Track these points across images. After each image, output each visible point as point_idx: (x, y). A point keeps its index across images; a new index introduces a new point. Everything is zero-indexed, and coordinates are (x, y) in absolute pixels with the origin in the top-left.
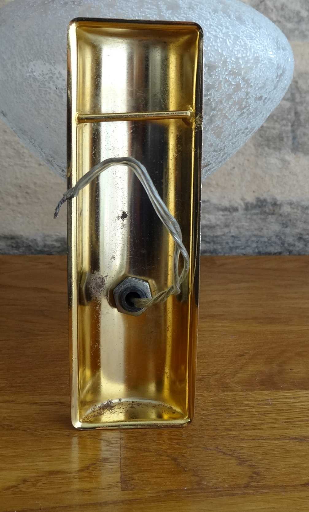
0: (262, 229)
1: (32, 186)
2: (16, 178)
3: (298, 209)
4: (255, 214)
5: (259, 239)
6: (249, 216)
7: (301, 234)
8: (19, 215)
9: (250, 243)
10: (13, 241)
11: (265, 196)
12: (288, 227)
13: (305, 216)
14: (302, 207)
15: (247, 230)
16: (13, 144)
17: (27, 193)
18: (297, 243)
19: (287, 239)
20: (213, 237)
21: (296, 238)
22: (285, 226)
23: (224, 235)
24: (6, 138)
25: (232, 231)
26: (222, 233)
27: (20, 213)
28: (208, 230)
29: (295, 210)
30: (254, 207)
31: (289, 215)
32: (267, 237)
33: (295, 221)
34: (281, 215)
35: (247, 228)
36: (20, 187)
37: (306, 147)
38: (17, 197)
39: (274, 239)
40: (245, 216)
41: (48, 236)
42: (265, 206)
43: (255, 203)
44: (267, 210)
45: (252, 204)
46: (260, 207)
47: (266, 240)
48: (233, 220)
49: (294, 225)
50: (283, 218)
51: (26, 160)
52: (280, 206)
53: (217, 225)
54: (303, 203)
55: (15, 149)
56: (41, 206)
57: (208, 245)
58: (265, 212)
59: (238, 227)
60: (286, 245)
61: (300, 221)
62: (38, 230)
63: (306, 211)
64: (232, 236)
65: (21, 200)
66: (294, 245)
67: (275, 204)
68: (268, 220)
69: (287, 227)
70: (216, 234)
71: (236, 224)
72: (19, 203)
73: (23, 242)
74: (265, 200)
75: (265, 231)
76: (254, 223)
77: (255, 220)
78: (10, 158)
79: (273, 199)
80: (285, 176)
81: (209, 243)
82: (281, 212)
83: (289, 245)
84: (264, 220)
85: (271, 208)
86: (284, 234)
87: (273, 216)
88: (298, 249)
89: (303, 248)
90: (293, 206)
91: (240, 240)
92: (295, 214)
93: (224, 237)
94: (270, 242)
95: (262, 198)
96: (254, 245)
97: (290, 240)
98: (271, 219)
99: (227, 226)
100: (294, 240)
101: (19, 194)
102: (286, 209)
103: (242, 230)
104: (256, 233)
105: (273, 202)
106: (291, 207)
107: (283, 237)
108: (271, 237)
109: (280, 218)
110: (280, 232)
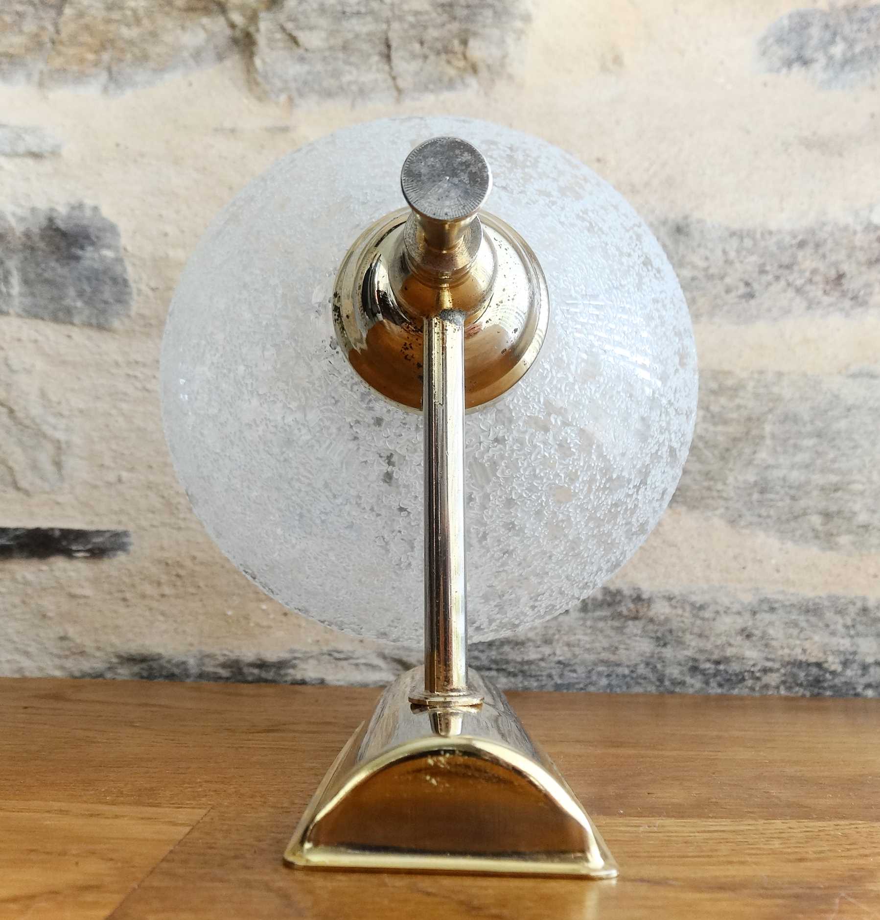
0: (617, 648)
1: (188, 563)
2: (162, 548)
3: (684, 610)
4: (601, 619)
5: (611, 669)
6: (589, 623)
7: (695, 660)
8: (161, 618)
9: (594, 678)
10: (144, 665)
11: (618, 584)
12: (669, 646)
13: (699, 622)
14: (693, 605)
15: (588, 650)
16: (161, 488)
17: (178, 576)
18: (689, 680)
19: (668, 671)
20: (522, 663)
21: (685, 669)
22: (662, 643)
23: (542, 659)
24: (151, 478)
25: (558, 652)
26: (539, 656)
27: (163, 614)
28: (513, 648)
29: (680, 612)
30: (599, 605)
31: (667, 620)
32: (628, 666)
33: (680, 634)
34: (651, 620)
35: (588, 646)
36: (167, 564)
37: (688, 494)
38: (159, 584)
39: (642, 670)
40: (581, 622)
41: (208, 656)
42: (620, 602)
43: (600, 597)
44: (625, 612)
45: (594, 599)
46: (609, 605)
47: (627, 672)
48: (559, 631)
49: (680, 642)
50: (656, 628)
51: (181, 516)
52: (650, 601)
53: (529, 640)
54: (693, 598)
55: (163, 497)
56: (201, 600)
57: (513, 680)
58: (620, 614)
59: (568, 645)
60: (667, 683)
61: (691, 634)
62: (191, 645)
63: (701, 614)
64: (559, 662)
65: (167, 590)
66: (683, 683)
67: (638, 599)
68: (627, 631)
69: (665, 645)
70: (526, 658)
71: (565, 638)
72: (163, 596)
73: (162, 667)
74: (619, 592)
75: (622, 652)
76: (600, 638)
77: (602, 631)
78: (153, 512)
79: (634, 589)
80: (655, 548)
81: (515, 675)
82: (651, 614)
83: (674, 683)
84: (620, 630)
85: (631, 606)
86: (661, 659)
87: (637, 622)
88: (691, 691)
89: (702, 689)
90: (674, 602)
91: (574, 671)
92: (679, 619)
93: (543, 664)
94: (634, 675)
95: (612, 588)
96: (604, 682)
97: (674, 672)
98: (633, 628)
99: (548, 641)
100: (682, 673)
101: (164, 578)
102: (661, 609)
103: (577, 650)
104: (605, 655)
105: (635, 596)
106: (671, 605)
107: (659, 666)
108: (636, 665)
109: (651, 627)
110: (652, 657)
